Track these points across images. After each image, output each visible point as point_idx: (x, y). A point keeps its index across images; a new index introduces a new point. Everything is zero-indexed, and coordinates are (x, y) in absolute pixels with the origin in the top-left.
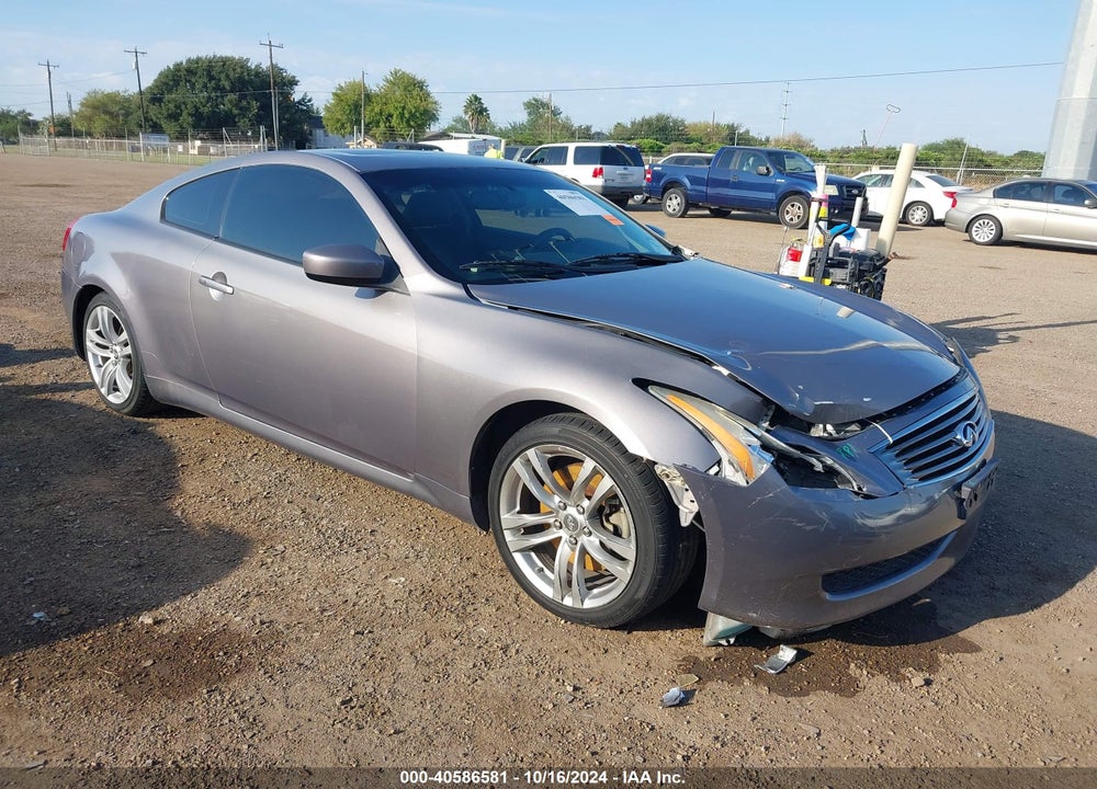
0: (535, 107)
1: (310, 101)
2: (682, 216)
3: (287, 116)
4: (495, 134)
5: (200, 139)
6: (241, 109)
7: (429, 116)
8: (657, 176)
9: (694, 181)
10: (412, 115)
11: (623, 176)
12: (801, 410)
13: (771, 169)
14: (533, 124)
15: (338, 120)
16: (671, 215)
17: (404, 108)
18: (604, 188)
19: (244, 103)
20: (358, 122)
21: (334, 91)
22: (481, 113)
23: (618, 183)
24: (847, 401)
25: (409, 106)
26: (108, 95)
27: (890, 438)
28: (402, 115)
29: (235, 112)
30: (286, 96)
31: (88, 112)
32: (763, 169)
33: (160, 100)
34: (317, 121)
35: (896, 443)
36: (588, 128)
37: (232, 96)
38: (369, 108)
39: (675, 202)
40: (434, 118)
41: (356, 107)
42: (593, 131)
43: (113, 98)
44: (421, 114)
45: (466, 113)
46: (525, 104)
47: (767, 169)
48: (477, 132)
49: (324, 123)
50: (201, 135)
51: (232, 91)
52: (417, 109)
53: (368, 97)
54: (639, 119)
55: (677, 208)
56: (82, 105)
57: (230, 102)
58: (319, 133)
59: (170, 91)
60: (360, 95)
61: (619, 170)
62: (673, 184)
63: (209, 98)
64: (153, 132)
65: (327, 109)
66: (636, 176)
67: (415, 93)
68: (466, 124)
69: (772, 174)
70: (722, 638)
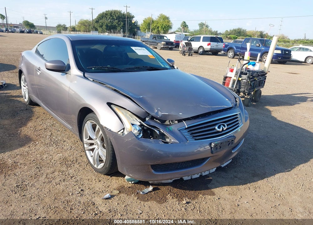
0: (202, 25)
1: (137, 22)
2: (233, 58)
3: (130, 27)
4: (189, 33)
5: (108, 33)
6: (118, 24)
7: (170, 27)
8: (226, 46)
9: (237, 47)
10: (165, 27)
11: (217, 46)
12: (156, 115)
13: (260, 45)
14: (200, 30)
15: (144, 28)
16: (229, 58)
17: (163, 25)
18: (211, 49)
19: (119, 23)
20: (149, 29)
21: (144, 20)
22: (185, 27)
23: (215, 47)
24: (173, 114)
25: (164, 24)
26: (85, 21)
27: (186, 126)
28: (162, 27)
29: (117, 25)
30: (131, 21)
31: (80, 25)
32: (258, 45)
33: (98, 22)
34: (138, 28)
35: (188, 128)
36: (217, 32)
37: (117, 21)
38: (153, 25)
39: (231, 54)
40: (171, 28)
41: (149, 24)
42: (218, 32)
43: (86, 21)
44: (167, 27)
45: (181, 26)
46: (199, 24)
47: (259, 45)
48: (184, 32)
49: (140, 29)
50: (108, 32)
51: (116, 19)
52: (166, 25)
53: (153, 21)
54: (232, 29)
55: (232, 56)
56: (78, 23)
57: (116, 22)
58: (139, 31)
59: (101, 20)
60: (150, 21)
61: (215, 44)
62: (231, 48)
63: (110, 21)
64: (95, 31)
65: (142, 25)
66: (221, 45)
67: (166, 20)
68: (181, 30)
69: (260, 46)
70: (130, 181)
